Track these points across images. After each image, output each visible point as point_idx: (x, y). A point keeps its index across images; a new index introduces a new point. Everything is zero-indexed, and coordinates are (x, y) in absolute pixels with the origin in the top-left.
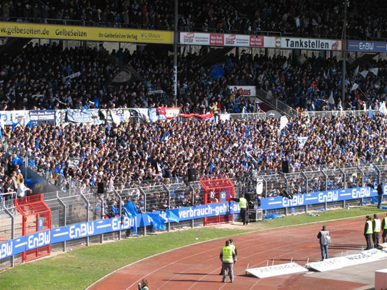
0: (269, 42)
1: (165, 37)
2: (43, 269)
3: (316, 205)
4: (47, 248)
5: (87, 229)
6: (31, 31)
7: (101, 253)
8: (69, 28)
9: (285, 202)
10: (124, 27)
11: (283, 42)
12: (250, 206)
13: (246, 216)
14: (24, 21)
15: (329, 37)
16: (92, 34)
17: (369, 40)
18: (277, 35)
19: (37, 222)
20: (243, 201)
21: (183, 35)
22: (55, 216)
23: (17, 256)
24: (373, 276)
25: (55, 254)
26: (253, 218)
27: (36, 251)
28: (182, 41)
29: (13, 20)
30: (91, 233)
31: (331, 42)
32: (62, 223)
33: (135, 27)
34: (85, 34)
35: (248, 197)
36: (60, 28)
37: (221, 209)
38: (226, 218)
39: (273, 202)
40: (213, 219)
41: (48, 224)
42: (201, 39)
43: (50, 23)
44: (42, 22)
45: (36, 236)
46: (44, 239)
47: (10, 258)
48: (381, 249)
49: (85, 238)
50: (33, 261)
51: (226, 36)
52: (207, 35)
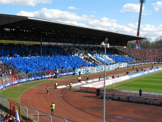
0: (59, 44)
1: (39, 43)
2: (16, 88)
3: (68, 75)
4: (16, 84)
5: (24, 80)
6: (13, 42)
7: (27, 84)
8: (20, 41)
9: (63, 74)
10: (31, 41)
11: (62, 44)
12: (56, 75)
13: (55, 77)
14: (12, 40)
15: (71, 43)
16: (25, 42)
17: (78, 43)
18: (61, 43)
19: (15, 79)
20: (54, 74)
21: (42, 43)
22: (18, 78)
23: (11, 85)
24: (79, 87)
25: (18, 85)
26: (56, 77)
27: (15, 84)
28: (42, 44)
29: (9, 40)
30: (25, 81)
31: (71, 44)
32: (19, 79)
33: (33, 41)
34: (23, 42)
35: (55, 74)
36: (19, 41)
37: (50, 76)
38: (51, 77)
39: (60, 74)
40: (49, 78)
41: (17, 79)
42: (46, 43)
43: (17, 40)
44: (15, 40)
45: (15, 81)
46: (16, 82)
47: (9, 86)
48: (81, 82)
49: (24, 82)
50: (14, 86)
51: (51, 43)
52: (47, 43)
